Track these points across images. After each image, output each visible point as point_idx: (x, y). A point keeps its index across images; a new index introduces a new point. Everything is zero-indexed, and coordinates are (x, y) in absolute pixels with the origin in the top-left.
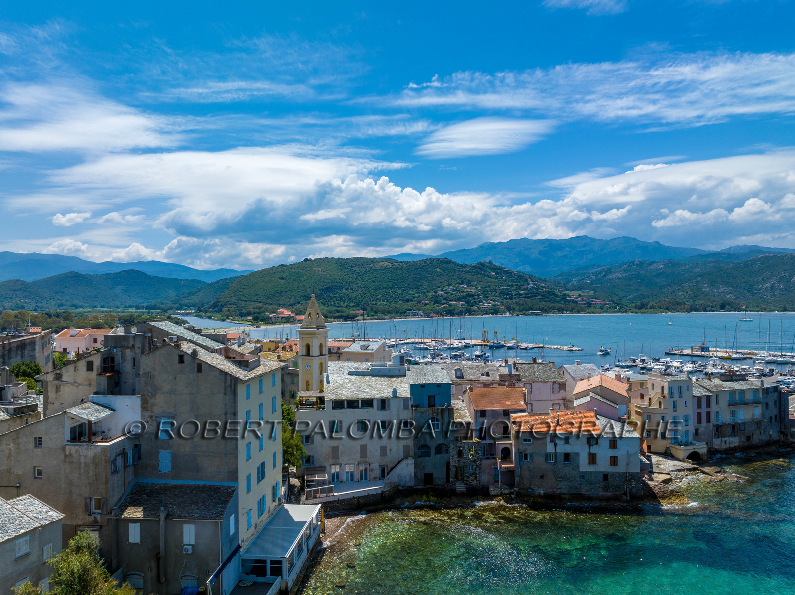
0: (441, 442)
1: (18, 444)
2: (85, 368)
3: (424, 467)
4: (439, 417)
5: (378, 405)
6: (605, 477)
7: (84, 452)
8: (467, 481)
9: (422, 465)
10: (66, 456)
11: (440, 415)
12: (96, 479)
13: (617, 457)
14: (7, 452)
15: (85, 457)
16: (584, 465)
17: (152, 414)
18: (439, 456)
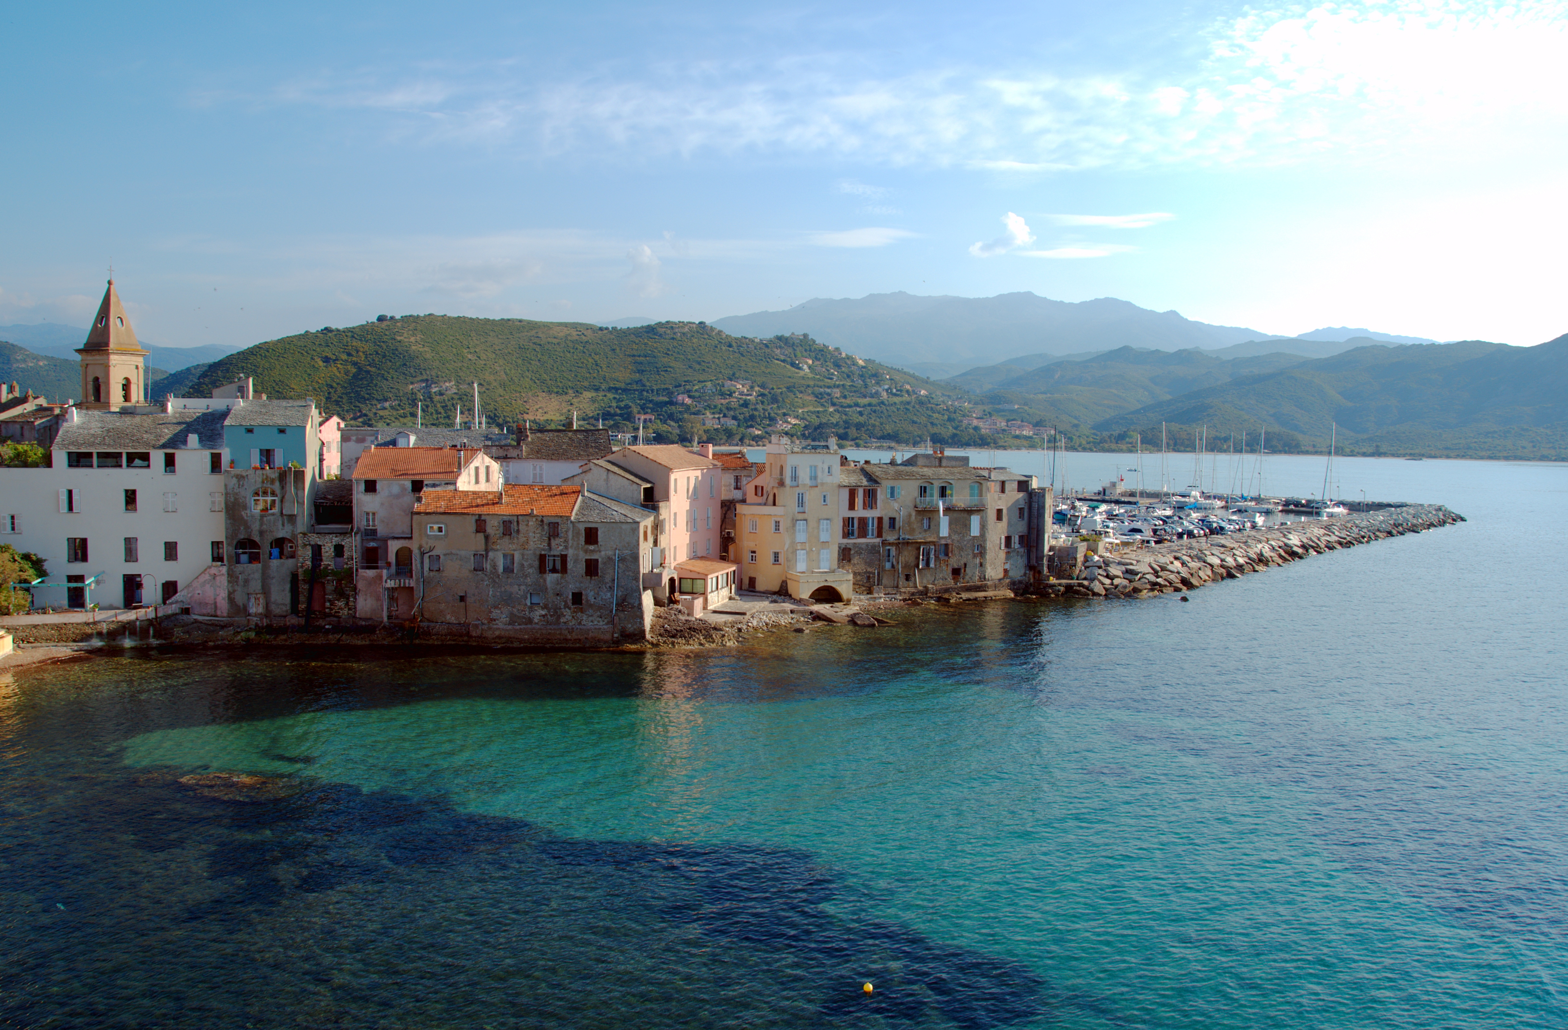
0: (280, 535)
3: (247, 581)
4: (277, 487)
5: (159, 464)
6: (577, 597)
8: (331, 609)
9: (242, 577)
11: (278, 484)
13: (598, 560)
18: (276, 562)
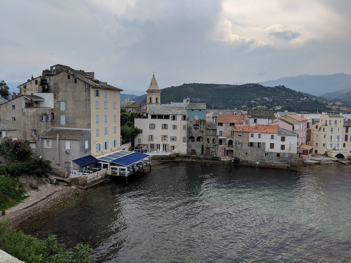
0: (200, 136)
1: (7, 108)
2: (35, 83)
3: (191, 147)
4: (199, 124)
5: (171, 118)
6: (278, 155)
7: (30, 111)
8: (211, 154)
9: (190, 146)
10: (23, 113)
11: (199, 123)
12: (34, 122)
13: (284, 145)
14: (3, 111)
15: (30, 113)
16: (268, 149)
17: (58, 100)
18: (198, 142)
